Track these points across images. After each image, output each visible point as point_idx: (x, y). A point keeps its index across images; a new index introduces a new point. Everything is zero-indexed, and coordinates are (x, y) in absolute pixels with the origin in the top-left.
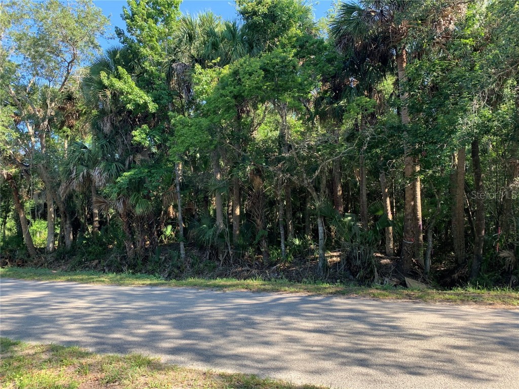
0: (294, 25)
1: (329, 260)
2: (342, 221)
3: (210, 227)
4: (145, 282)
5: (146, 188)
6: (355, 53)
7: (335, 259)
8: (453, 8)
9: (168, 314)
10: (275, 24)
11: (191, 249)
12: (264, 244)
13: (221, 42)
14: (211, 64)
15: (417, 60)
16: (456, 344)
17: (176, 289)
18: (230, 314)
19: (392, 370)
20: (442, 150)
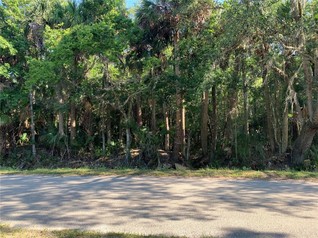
0: (114, 8)
1: (132, 154)
2: (141, 131)
3: (54, 135)
4: (4, 172)
5: (7, 107)
6: (150, 30)
7: (136, 153)
8: (204, 11)
9: (19, 193)
10: (102, 6)
11: (41, 150)
12: (92, 145)
13: (65, 13)
14: (57, 26)
15: (184, 38)
16: (198, 201)
17: (28, 176)
18: (64, 191)
19: (162, 218)
20: (196, 92)
